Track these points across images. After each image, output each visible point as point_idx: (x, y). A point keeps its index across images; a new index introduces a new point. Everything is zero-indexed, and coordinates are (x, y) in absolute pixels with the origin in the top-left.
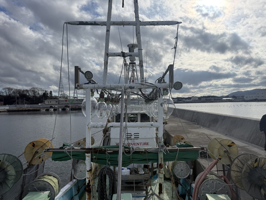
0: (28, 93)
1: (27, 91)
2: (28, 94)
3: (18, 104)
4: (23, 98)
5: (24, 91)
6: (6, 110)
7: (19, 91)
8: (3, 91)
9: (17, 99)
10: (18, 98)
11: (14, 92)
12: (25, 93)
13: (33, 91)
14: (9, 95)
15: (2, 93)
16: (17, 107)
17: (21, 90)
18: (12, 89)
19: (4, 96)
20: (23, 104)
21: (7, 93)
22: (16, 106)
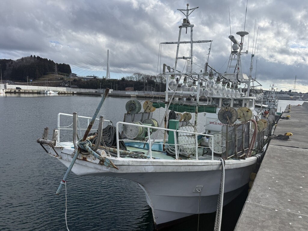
0: (156, 79)
1: (155, 77)
2: (155, 81)
3: (146, 90)
4: (151, 84)
5: (152, 77)
6: (135, 96)
7: (148, 77)
8: (134, 76)
9: (145, 86)
10: (146, 84)
11: (143, 78)
12: (153, 79)
13: (160, 77)
14: (139, 80)
15: (133, 78)
16: (145, 94)
17: (149, 76)
18: (141, 75)
19: (135, 81)
20: (151, 91)
21: (137, 78)
22: (144, 92)
